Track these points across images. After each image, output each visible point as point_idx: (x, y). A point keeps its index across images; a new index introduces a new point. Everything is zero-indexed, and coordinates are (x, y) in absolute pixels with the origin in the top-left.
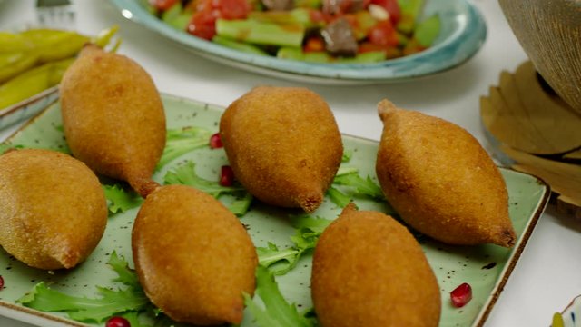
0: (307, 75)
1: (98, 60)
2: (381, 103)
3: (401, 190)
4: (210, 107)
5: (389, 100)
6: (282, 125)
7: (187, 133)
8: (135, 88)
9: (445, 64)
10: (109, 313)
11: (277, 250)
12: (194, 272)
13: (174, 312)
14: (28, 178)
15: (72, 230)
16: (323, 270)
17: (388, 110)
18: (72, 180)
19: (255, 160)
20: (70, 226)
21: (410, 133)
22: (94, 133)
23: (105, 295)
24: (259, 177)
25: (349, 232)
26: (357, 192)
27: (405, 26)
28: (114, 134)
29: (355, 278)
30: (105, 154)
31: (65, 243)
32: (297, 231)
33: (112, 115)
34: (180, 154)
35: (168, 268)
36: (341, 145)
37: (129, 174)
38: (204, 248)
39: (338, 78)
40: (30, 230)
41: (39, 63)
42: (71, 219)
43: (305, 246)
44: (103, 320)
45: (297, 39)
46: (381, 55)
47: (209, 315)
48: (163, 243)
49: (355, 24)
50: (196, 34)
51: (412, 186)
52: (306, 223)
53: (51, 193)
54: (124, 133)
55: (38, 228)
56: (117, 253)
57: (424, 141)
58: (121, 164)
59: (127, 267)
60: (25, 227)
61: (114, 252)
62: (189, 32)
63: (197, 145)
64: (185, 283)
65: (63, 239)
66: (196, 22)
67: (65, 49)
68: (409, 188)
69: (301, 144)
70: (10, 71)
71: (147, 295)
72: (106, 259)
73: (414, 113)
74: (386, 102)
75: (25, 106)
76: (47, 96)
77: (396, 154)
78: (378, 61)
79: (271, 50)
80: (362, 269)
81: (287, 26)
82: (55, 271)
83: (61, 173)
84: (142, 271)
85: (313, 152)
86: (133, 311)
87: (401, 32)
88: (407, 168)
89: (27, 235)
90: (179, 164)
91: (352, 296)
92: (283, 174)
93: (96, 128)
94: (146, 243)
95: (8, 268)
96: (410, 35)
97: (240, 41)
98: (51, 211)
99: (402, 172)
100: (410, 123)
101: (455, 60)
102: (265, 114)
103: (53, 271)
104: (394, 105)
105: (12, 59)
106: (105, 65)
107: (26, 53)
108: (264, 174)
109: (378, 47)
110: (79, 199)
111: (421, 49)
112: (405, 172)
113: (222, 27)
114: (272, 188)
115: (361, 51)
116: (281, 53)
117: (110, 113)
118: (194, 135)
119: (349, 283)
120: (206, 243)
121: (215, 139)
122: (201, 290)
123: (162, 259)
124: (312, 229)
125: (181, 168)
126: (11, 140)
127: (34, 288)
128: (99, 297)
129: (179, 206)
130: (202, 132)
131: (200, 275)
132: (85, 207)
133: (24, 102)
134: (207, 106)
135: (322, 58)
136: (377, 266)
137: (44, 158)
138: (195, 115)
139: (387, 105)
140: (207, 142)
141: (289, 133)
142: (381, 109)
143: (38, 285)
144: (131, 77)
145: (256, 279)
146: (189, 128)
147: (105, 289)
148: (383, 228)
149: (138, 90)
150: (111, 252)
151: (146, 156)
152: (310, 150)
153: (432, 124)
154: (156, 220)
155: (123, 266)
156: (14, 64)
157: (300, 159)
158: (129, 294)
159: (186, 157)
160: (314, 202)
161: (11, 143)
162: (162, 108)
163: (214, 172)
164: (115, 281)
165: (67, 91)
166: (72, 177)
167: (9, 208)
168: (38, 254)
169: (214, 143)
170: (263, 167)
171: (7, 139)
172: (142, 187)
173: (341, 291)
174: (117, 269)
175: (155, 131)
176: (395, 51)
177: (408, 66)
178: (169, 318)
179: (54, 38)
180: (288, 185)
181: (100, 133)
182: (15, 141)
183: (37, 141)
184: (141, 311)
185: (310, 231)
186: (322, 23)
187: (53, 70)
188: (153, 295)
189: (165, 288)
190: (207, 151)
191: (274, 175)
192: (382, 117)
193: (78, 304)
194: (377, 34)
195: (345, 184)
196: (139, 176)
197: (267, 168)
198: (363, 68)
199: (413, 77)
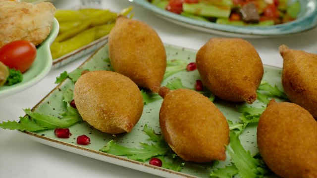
0: (235, 33)
1: (130, 24)
2: (281, 46)
3: (298, 92)
4: (185, 50)
5: (285, 45)
6: (233, 58)
7: (174, 63)
8: (151, 39)
9: (308, 27)
10: (150, 156)
11: (232, 124)
12: (199, 133)
13: (186, 156)
14: (103, 85)
15: (129, 112)
16: (266, 133)
17: (286, 51)
18: (127, 86)
19: (219, 77)
20: (128, 110)
21: (302, 62)
22: (130, 63)
23: (144, 147)
24: (221, 86)
25: (280, 113)
26: (270, 94)
27: (282, 7)
28: (141, 63)
29: (286, 137)
30: (136, 74)
31: (126, 119)
32: (242, 114)
33: (140, 53)
34: (172, 74)
35: (184, 132)
36: (263, 69)
37: (149, 84)
38: (203, 122)
39: (252, 34)
40: (106, 113)
41: (90, 27)
42: (128, 107)
43: (248, 122)
44: (147, 160)
45: (227, 13)
46: (272, 22)
47: (207, 157)
48: (181, 119)
49: (257, 6)
50: (171, 11)
51: (304, 90)
52: (246, 110)
53: (117, 93)
54: (146, 63)
55: (111, 111)
56: (147, 125)
57: (310, 66)
58: (145, 78)
59: (154, 132)
60: (103, 111)
61: (146, 125)
62: (167, 9)
63: (181, 69)
64: (194, 139)
65: (125, 117)
66: (171, 5)
67: (103, 19)
68: (303, 91)
69: (244, 68)
70: (75, 31)
71: (171, 146)
72: (141, 129)
73: (301, 51)
74: (284, 46)
75: (85, 49)
76: (96, 44)
77: (294, 73)
78: (271, 25)
79: (213, 19)
80: (290, 132)
81: (221, 7)
82: (116, 135)
83: (121, 83)
84: (169, 134)
85: (251, 72)
86: (161, 155)
87: (280, 10)
88: (301, 80)
89: (105, 115)
90: (172, 79)
91: (285, 146)
92: (235, 84)
93: (132, 60)
94: (170, 119)
95: (90, 133)
96: (285, 12)
97: (196, 15)
98: (117, 102)
99: (299, 82)
100: (301, 57)
101: (313, 25)
102: (223, 52)
103: (115, 135)
104: (288, 48)
105: (75, 24)
106: (134, 27)
107: (83, 21)
108: (224, 84)
109: (269, 18)
110: (131, 96)
111: (292, 19)
112: (301, 83)
113: (186, 7)
114: (228, 91)
115: (262, 20)
116: (218, 21)
117: (139, 52)
118: (178, 64)
119: (283, 140)
120: (204, 119)
121: (190, 66)
122: (203, 144)
123: (180, 127)
124: (249, 113)
125: (173, 81)
126: (82, 66)
127: (109, 143)
128: (142, 149)
129: (187, 100)
130: (182, 62)
131: (202, 135)
132: (134, 101)
133: (85, 47)
134: (183, 49)
135: (241, 23)
136: (298, 130)
137: (109, 75)
138: (177, 54)
139: (284, 48)
140: (185, 67)
141: (237, 62)
142: (282, 50)
143: (111, 141)
144: (148, 33)
145: (229, 137)
146: (175, 60)
147: (145, 144)
148: (297, 111)
149: (153, 39)
150: (144, 125)
151: (158, 74)
152: (249, 71)
153: (313, 57)
154: (175, 107)
155: (152, 132)
156: (78, 27)
157: (244, 76)
158: (157, 146)
159: (175, 75)
160: (253, 98)
161: (82, 68)
162: (164, 49)
163: (191, 84)
164: (148, 140)
165: (113, 40)
166: (126, 85)
167: (94, 101)
168: (110, 125)
169: (189, 69)
170: (223, 80)
171: (80, 66)
172: (161, 90)
173: (279, 144)
174: (148, 134)
175: (162, 62)
176: (278, 21)
177: (287, 28)
178: (182, 159)
179: (97, 13)
180: (238, 89)
181: (134, 62)
182: (85, 67)
183: (95, 67)
184: (165, 155)
185: (248, 114)
186: (239, 5)
187: (97, 30)
188: (174, 146)
189: (183, 143)
190: (186, 73)
191: (229, 84)
192: (282, 54)
193: (132, 152)
194: (268, 11)
195: (263, 90)
196: (155, 85)
197: (226, 80)
198: (265, 29)
199: (292, 34)
